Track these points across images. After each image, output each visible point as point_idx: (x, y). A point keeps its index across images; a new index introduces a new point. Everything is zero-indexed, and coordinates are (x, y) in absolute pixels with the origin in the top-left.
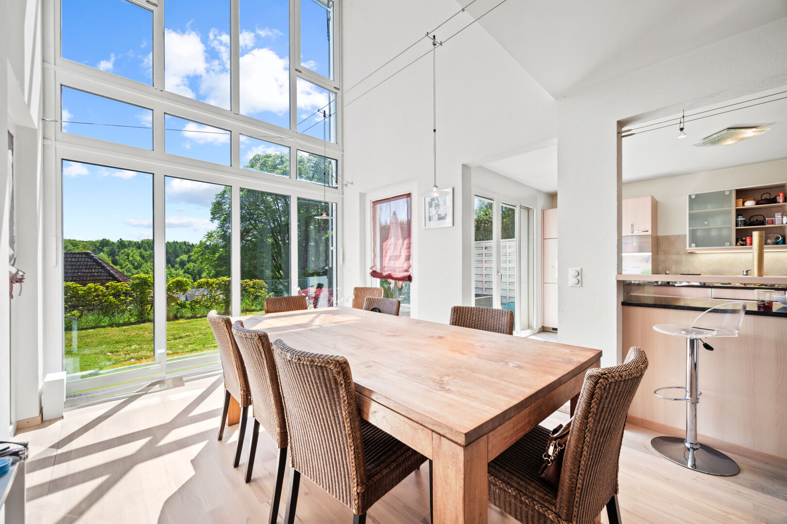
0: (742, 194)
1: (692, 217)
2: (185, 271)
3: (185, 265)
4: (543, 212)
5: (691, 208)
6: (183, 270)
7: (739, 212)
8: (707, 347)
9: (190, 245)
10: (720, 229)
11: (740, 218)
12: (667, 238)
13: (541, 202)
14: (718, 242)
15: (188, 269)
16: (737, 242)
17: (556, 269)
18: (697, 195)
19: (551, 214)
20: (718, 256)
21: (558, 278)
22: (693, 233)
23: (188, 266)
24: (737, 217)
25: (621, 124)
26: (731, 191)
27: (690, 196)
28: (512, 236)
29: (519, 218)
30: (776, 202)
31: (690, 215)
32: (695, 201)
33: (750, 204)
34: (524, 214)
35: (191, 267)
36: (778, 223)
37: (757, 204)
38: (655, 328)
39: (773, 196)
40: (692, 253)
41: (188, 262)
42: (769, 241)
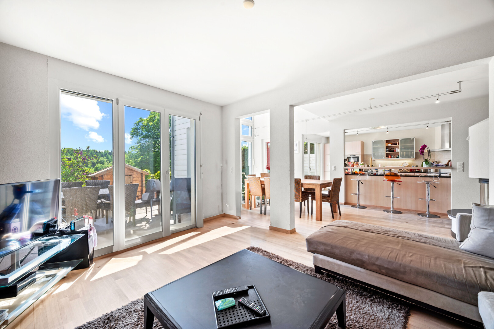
0: (388, 141)
1: (374, 148)
2: (95, 169)
3: (95, 165)
4: (324, 144)
5: (373, 145)
6: (94, 169)
7: (387, 147)
8: (362, 183)
9: (98, 152)
10: (382, 153)
11: (387, 149)
12: (367, 155)
13: (324, 141)
14: (381, 157)
15: (97, 168)
16: (386, 157)
17: (329, 166)
18: (375, 141)
19: (327, 145)
20: (384, 161)
21: (330, 170)
22: (374, 154)
23: (97, 166)
24: (386, 149)
25: (344, 130)
26: (384, 141)
27: (373, 141)
28: (314, 153)
29: (316, 147)
30: (397, 145)
31: (373, 147)
32: (375, 143)
33: (390, 145)
34: (318, 145)
35: (99, 166)
36: (397, 152)
37: (392, 145)
38: (351, 179)
39: (396, 143)
40: (374, 161)
41: (97, 163)
42: (395, 157)
